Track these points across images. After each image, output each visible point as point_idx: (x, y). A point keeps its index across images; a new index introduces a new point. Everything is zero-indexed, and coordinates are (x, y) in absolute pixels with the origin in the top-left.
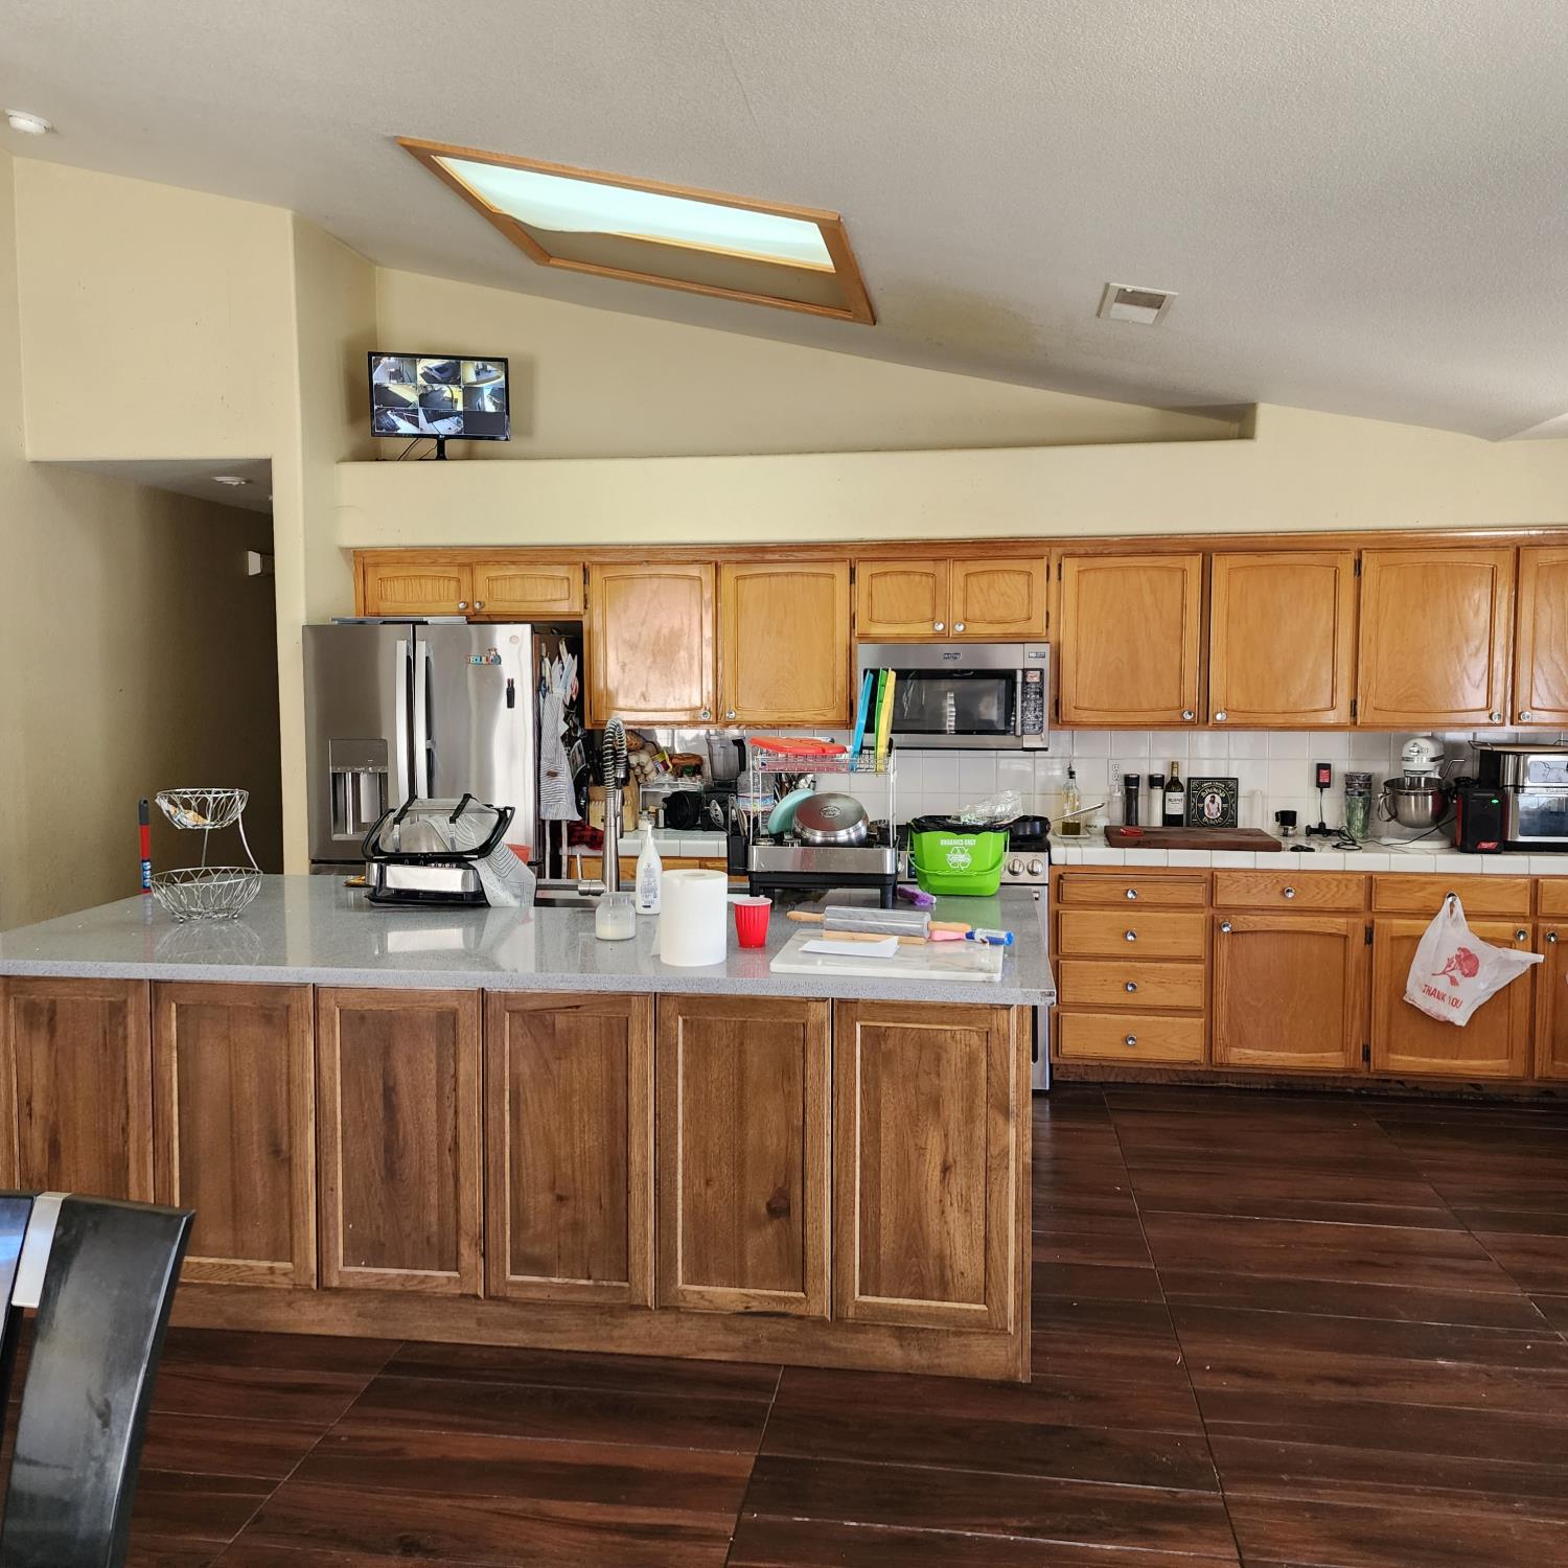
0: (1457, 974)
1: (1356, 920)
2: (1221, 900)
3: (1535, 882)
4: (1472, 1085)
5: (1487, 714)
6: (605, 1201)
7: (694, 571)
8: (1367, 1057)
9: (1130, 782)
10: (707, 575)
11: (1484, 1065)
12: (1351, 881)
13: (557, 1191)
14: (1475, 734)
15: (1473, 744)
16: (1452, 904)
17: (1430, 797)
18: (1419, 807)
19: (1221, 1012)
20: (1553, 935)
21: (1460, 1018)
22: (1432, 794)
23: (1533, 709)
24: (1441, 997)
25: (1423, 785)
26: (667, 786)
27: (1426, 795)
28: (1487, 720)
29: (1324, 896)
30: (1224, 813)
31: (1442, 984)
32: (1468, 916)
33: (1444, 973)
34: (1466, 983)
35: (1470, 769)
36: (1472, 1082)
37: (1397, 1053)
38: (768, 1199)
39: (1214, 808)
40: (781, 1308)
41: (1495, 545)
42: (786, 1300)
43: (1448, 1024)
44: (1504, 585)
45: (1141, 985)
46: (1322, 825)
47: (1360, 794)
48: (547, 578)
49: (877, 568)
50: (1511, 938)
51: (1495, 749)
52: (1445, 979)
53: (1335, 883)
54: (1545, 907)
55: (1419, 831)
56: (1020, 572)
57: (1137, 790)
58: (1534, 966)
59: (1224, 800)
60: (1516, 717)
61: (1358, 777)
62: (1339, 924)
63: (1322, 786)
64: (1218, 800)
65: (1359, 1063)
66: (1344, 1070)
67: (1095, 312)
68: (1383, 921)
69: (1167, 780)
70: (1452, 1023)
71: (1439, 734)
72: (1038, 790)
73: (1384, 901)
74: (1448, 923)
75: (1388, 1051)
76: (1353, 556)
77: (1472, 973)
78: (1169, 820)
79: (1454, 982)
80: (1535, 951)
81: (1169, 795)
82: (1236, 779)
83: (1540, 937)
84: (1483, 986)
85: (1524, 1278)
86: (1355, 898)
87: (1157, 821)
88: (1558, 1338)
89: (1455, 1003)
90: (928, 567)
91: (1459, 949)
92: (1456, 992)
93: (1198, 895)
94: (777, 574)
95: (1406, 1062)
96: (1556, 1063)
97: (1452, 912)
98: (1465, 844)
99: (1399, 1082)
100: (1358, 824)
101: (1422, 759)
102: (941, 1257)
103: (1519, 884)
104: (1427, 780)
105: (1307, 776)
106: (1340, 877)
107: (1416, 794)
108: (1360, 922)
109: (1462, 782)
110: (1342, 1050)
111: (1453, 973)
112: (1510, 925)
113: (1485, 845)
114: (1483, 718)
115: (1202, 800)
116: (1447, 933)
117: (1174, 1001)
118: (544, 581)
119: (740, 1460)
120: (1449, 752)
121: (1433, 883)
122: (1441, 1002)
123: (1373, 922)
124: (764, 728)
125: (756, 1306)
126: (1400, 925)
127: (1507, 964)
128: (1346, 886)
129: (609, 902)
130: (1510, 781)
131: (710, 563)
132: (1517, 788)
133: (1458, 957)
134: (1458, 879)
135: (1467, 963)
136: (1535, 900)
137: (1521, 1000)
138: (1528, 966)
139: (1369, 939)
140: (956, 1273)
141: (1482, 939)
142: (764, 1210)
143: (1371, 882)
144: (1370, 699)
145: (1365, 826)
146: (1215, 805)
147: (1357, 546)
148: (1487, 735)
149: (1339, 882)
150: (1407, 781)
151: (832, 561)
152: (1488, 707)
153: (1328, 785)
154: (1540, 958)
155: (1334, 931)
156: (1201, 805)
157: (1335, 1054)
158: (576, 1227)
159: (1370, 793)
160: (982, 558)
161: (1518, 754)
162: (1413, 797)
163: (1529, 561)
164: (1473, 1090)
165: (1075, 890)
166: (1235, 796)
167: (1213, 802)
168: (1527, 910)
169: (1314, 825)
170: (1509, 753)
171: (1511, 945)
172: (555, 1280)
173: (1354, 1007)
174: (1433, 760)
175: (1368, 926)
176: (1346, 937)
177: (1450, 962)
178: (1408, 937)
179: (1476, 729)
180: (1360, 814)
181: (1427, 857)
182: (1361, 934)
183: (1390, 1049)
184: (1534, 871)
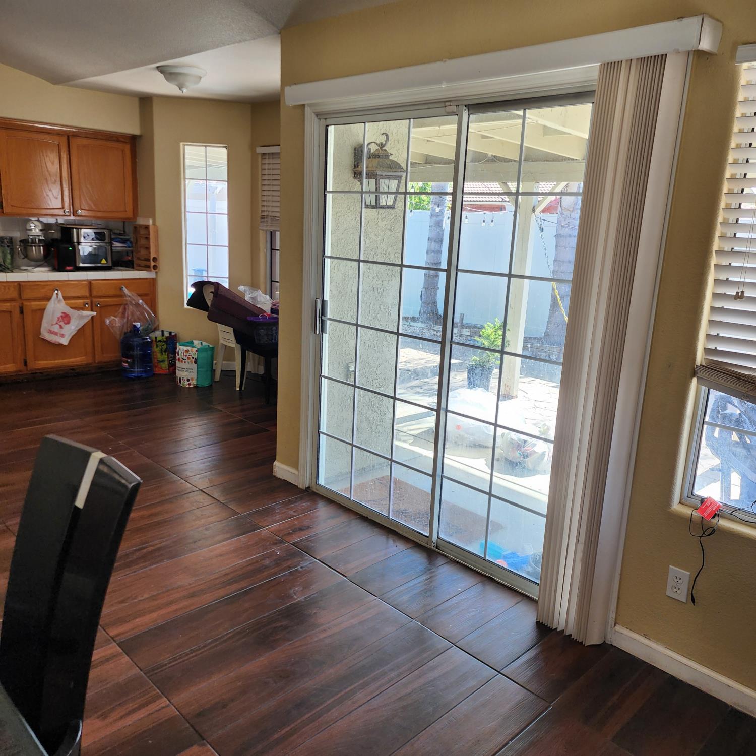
0: (62, 323)
1: (14, 304)
3: (90, 283)
5: (62, 210)
8: (25, 364)
11: (76, 360)
12: (10, 286)
14: (57, 220)
15: (57, 224)
16: (57, 294)
17: (42, 248)
18: (37, 251)
20: (99, 304)
21: (65, 341)
22: (42, 246)
23: (82, 209)
24: (56, 334)
25: (37, 242)
27: (40, 246)
28: (63, 213)
31: (56, 328)
32: (65, 298)
33: (57, 323)
34: (66, 327)
35: (57, 235)
36: (71, 368)
37: (38, 361)
41: (59, 133)
43: (61, 345)
44: (64, 152)
47: (8, 247)
50: (83, 306)
51: (68, 226)
52: (57, 326)
54: (94, 293)
55: (38, 263)
58: (93, 317)
60: (75, 213)
61: (6, 239)
62: (6, 306)
65: (23, 368)
66: (15, 372)
68: (28, 304)
70: (62, 344)
71: (41, 219)
73: (27, 294)
74: (56, 302)
75: (35, 361)
77: (68, 323)
79: (61, 327)
80: (92, 311)
83: (94, 305)
84: (73, 327)
86: (13, 294)
89: (63, 336)
91: (63, 313)
92: (63, 331)
95: (44, 363)
96: (104, 355)
97: (57, 297)
98: (60, 268)
99: (41, 373)
100: (8, 260)
101: (35, 230)
103: (84, 284)
104: (39, 240)
106: (5, 284)
107: (35, 246)
108: (16, 305)
109: (54, 240)
110: (14, 363)
111: (61, 323)
112: (81, 301)
113: (68, 268)
114: (61, 212)
116: (56, 306)
120: (46, 228)
121: (48, 285)
122: (56, 336)
123: (22, 304)
126: (35, 305)
127: (82, 317)
128: (9, 289)
130: (75, 240)
132: (79, 243)
133: (62, 316)
134: (58, 283)
135: (66, 318)
136: (90, 290)
137: (88, 331)
138: (90, 317)
139: (22, 312)
141: (71, 308)
143: (20, 285)
144: (9, 201)
145: (12, 263)
148: (61, 220)
149: (5, 286)
150: (30, 240)
152: (63, 207)
154: (95, 313)
155: (4, 310)
157: (12, 365)
159: (12, 246)
161: (78, 229)
162: (34, 248)
163: (75, 142)
164: (72, 371)
168: (87, 294)
170: (73, 228)
171: (83, 309)
174: (41, 230)
175: (20, 305)
176: (10, 312)
177: (59, 318)
178: (40, 310)
179: (58, 217)
180: (9, 256)
181: (42, 274)
182: (18, 310)
183: (36, 359)
184: (89, 278)
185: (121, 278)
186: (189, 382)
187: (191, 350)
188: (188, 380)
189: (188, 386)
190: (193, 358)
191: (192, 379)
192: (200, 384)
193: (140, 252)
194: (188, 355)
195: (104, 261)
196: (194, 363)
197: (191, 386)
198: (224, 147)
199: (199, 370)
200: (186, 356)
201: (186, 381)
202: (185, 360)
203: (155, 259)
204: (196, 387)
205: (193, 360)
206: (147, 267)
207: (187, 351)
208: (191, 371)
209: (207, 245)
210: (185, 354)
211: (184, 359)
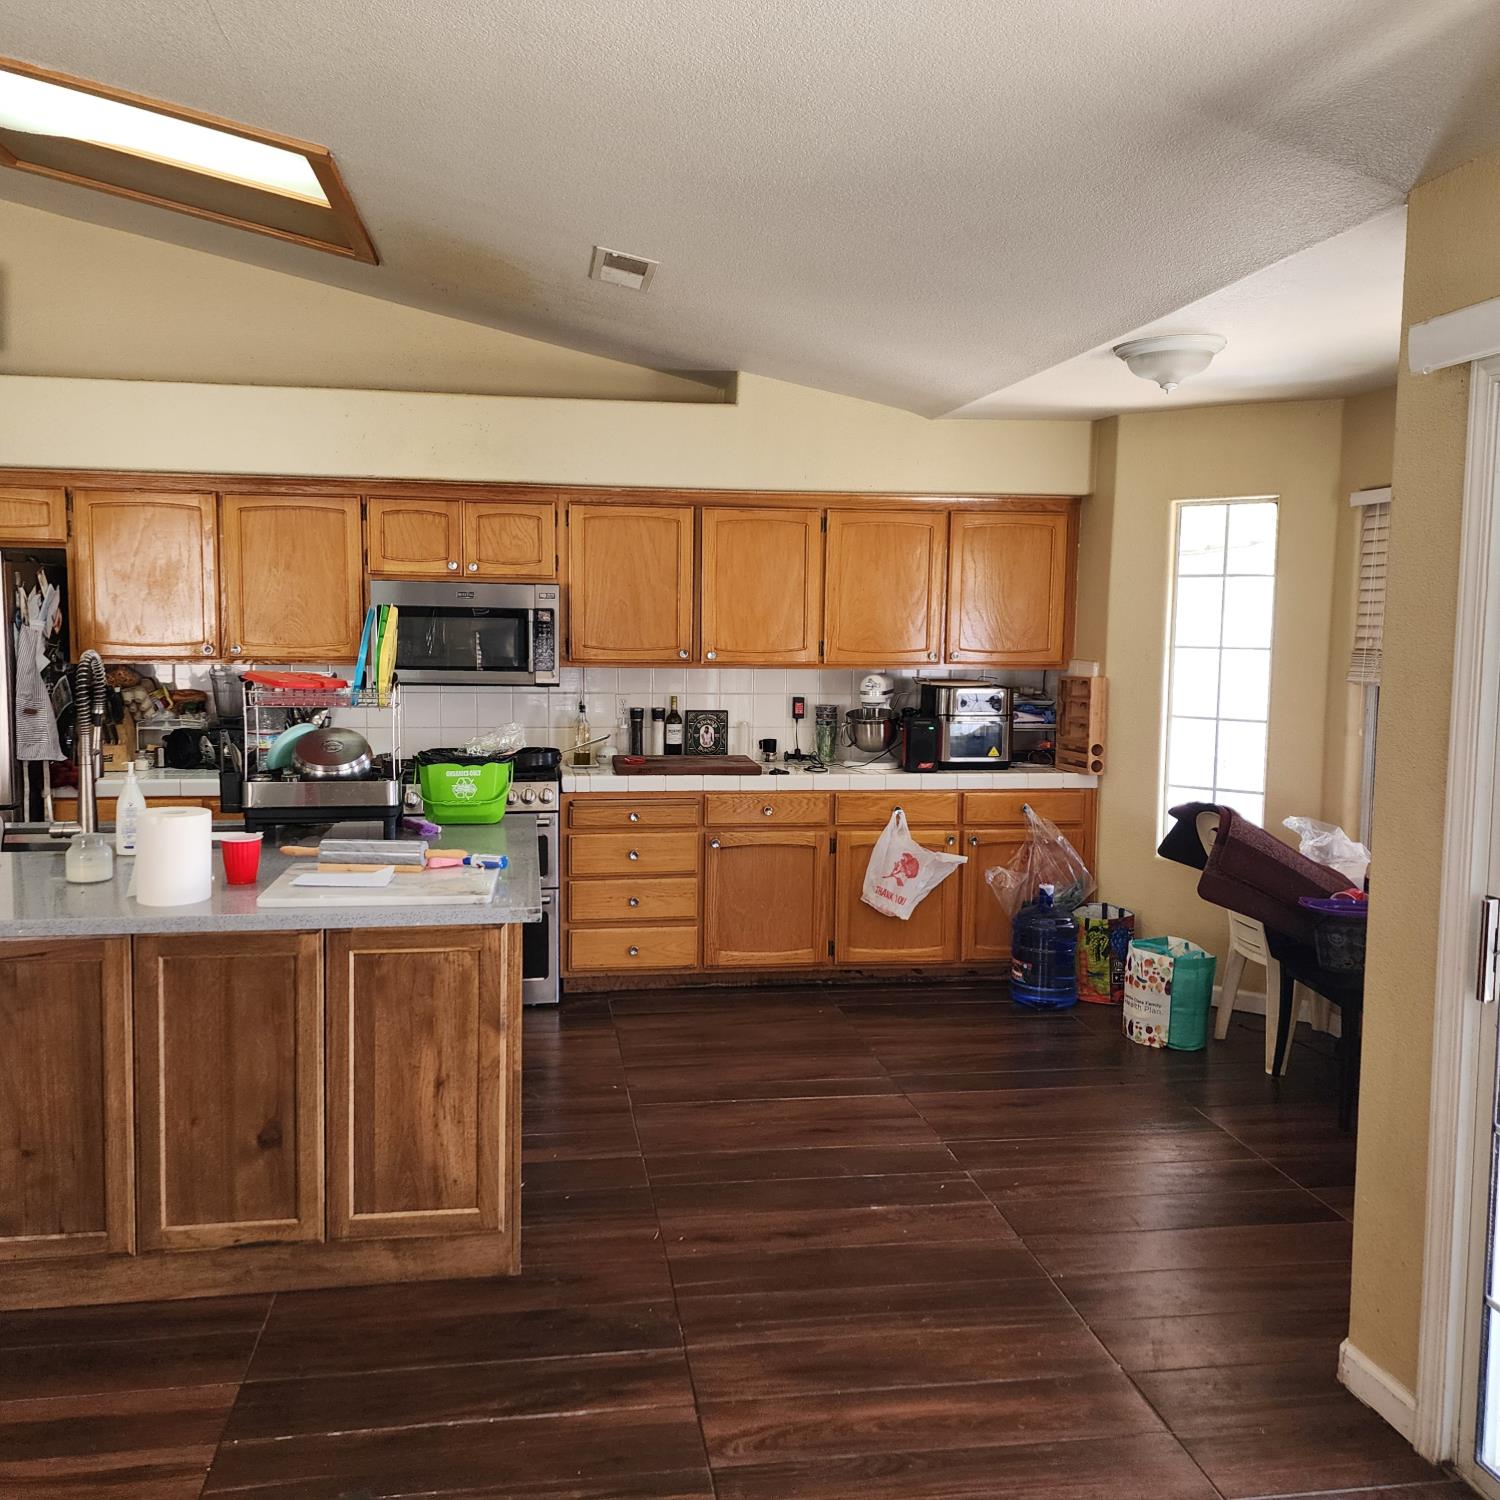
0: (901, 876)
1: (822, 833)
2: (711, 820)
3: (961, 795)
4: (915, 970)
5: (925, 654)
6: (79, 1152)
7: (193, 500)
8: (832, 952)
9: (636, 715)
10: (208, 505)
11: (923, 952)
12: (817, 799)
13: (24, 1147)
14: (918, 671)
15: (917, 680)
16: (898, 817)
17: (882, 726)
18: (875, 733)
19: (712, 918)
20: (975, 839)
21: (904, 913)
22: (884, 723)
23: (961, 649)
24: (889, 896)
25: (877, 715)
26: (167, 724)
27: (879, 723)
28: (926, 660)
29: (797, 812)
30: (717, 742)
31: (890, 885)
32: (911, 826)
33: (892, 875)
34: (909, 883)
35: (914, 702)
36: (914, 967)
37: (855, 947)
38: (259, 1133)
39: (707, 737)
40: (274, 1237)
41: (932, 509)
42: (278, 1228)
43: (896, 918)
44: (939, 544)
45: (643, 900)
46: (798, 750)
47: (828, 723)
48: (24, 502)
49: (390, 505)
50: (943, 844)
51: (933, 684)
52: (893, 880)
53: (805, 801)
54: (969, 817)
55: (873, 754)
56: (530, 517)
57: (641, 722)
58: (961, 866)
59: (717, 731)
60: (948, 657)
61: (825, 709)
62: (808, 837)
63: (797, 717)
64: (711, 730)
65: (827, 958)
66: (815, 964)
67: (587, 273)
68: (847, 833)
69: (668, 713)
70: (899, 918)
71: (890, 671)
72: (552, 724)
73: (845, 816)
74: (895, 832)
75: (849, 945)
76: (819, 514)
77: (913, 875)
78: (669, 749)
79: (900, 883)
80: (961, 854)
81: (670, 727)
82: (727, 712)
83: (966, 842)
84: (922, 885)
85: (943, 1129)
86: (821, 814)
87: (659, 751)
88: (966, 1177)
89: (901, 901)
90: (439, 507)
91: (905, 855)
92: (903, 892)
93: (690, 815)
94: (284, 508)
95: (864, 953)
96: (978, 947)
97: (898, 823)
98: (908, 766)
99: (859, 972)
100: (826, 749)
101: (876, 693)
102: (435, 1168)
103: (949, 798)
104: (880, 710)
105: (784, 709)
106: (809, 795)
107: (871, 723)
108: (826, 835)
109: (907, 712)
110: (812, 947)
111: (900, 875)
112: (942, 832)
113: (923, 766)
114: (923, 657)
115: (697, 731)
116: (895, 841)
117: (671, 913)
118: (18, 506)
119: (222, 1391)
120: (898, 688)
121: (883, 799)
122: (890, 901)
123: (836, 834)
124: (273, 664)
125: (246, 1238)
126: (858, 835)
127: (939, 865)
128: (815, 804)
129: (81, 844)
130: (943, 711)
131: (211, 493)
132: (948, 716)
133: (903, 861)
134: (903, 795)
135: (910, 865)
136: (961, 811)
137: (951, 895)
138: (957, 865)
139: (833, 850)
140: (450, 1181)
141: (921, 845)
142: (254, 1142)
143: (834, 799)
144: (834, 641)
145: (832, 751)
146: (709, 735)
147: (824, 506)
148: (927, 672)
149: (809, 800)
150: (865, 711)
151: (341, 496)
152: (927, 649)
153: (802, 716)
154: (964, 859)
155: (805, 843)
156: (696, 735)
157: (805, 951)
158: (46, 1181)
159: (836, 722)
160: (493, 501)
161: (949, 688)
162: (868, 726)
163: (959, 522)
164: (915, 974)
165: (584, 816)
166: (726, 727)
167: (707, 732)
168: (955, 819)
169: (791, 751)
170: (942, 687)
171: (943, 849)
172: (22, 1239)
173: (822, 909)
174: (885, 693)
175: (833, 837)
176: (814, 848)
177: (897, 866)
178: (864, 846)
179: (918, 667)
180: (828, 741)
181: (878, 777)
182: (827, 845)
183: (850, 943)
184: (961, 787)
185: (1025, 787)
186: (1151, 1035)
187: (1160, 960)
188: (1149, 1030)
189: (1147, 1043)
190: (1163, 980)
191: (1158, 1028)
192: (1177, 1043)
193: (1069, 733)
194: (1151, 970)
195: (994, 751)
196: (1163, 992)
197: (1156, 1045)
198: (1270, 500)
199: (1175, 1009)
200: (1147, 972)
201: (1144, 1031)
202: (1145, 981)
203: (1097, 749)
204: (1165, 1049)
205: (1164, 985)
206: (1080, 766)
207: (1150, 962)
208: (1157, 1008)
209: (1217, 719)
210: (1144, 969)
211: (1141, 980)
